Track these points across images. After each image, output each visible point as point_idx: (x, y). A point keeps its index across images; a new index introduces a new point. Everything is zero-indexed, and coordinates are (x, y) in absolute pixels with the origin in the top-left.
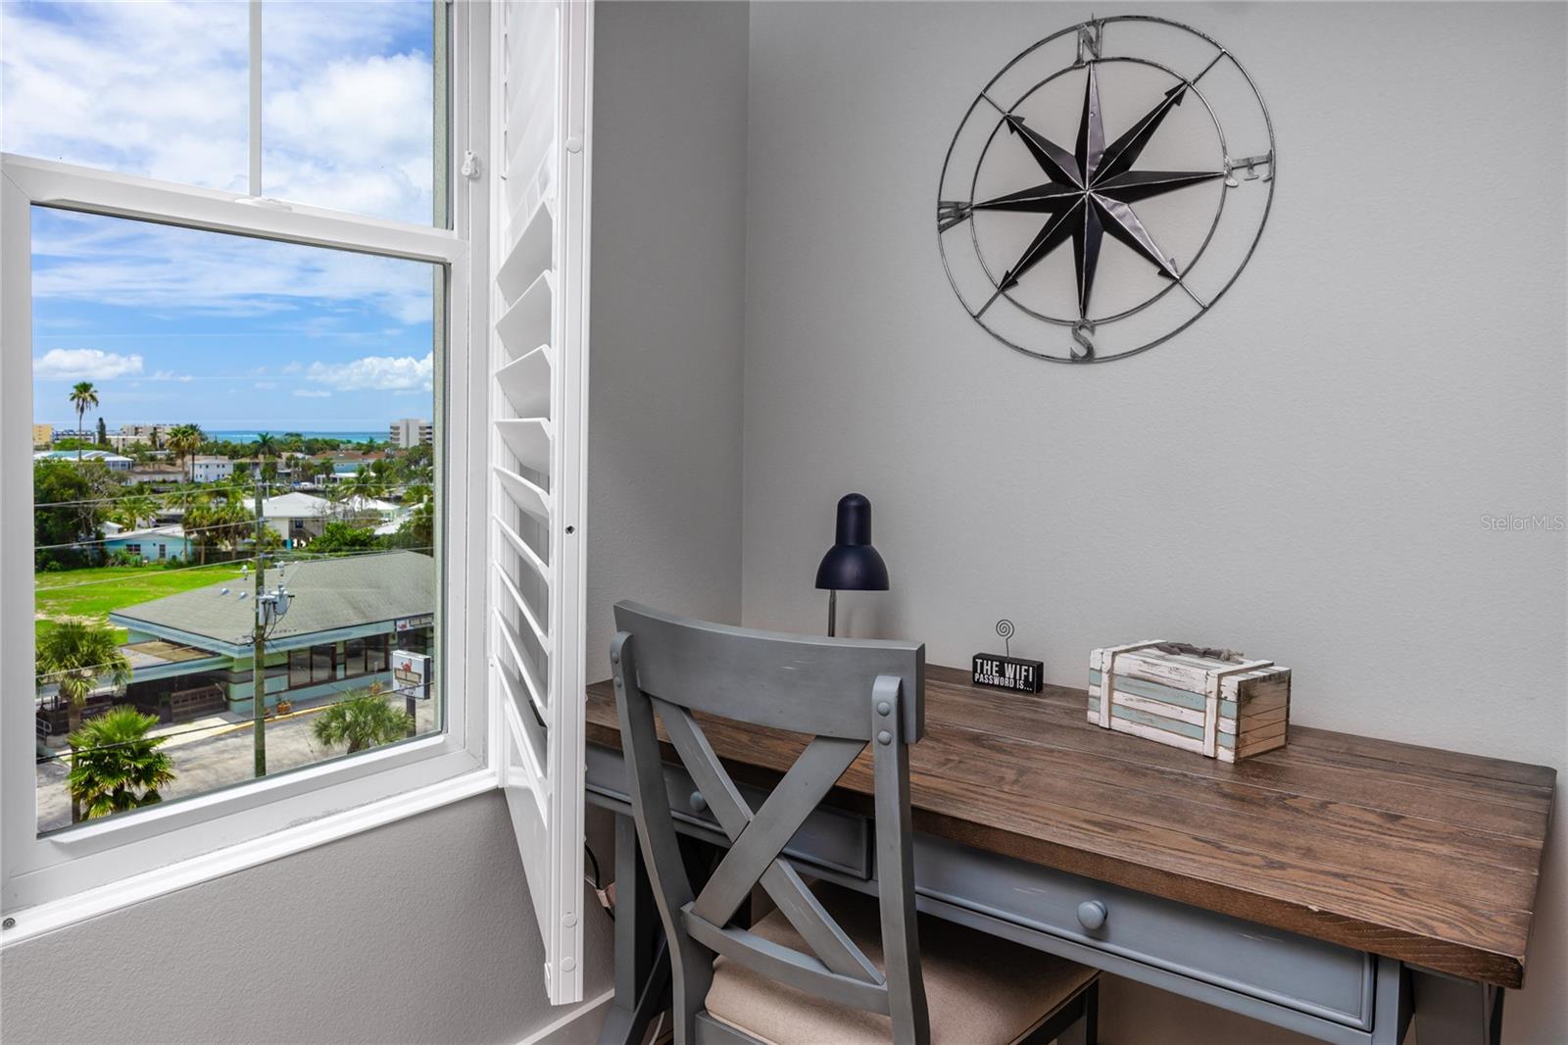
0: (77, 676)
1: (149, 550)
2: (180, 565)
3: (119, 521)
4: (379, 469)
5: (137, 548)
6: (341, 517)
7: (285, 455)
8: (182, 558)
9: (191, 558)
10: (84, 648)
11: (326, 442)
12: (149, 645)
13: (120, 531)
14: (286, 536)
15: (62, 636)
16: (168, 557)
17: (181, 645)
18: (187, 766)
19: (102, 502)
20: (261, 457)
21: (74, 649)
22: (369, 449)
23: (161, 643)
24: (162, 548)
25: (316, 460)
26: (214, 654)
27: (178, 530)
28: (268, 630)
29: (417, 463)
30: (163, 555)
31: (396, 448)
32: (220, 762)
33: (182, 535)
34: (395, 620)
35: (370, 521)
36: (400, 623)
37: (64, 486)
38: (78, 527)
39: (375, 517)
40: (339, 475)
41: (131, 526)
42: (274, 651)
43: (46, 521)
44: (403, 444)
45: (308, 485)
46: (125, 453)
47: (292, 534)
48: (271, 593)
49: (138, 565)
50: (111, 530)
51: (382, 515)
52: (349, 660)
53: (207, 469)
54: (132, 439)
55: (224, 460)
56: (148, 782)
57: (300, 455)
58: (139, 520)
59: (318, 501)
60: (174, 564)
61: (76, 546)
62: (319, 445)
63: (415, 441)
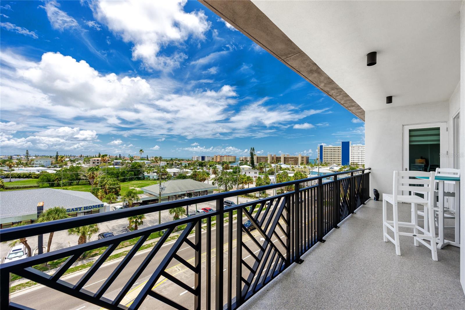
0: (131, 200)
1: (151, 177)
2: (156, 180)
3: (147, 172)
4: (189, 164)
5: (149, 177)
6: (181, 172)
7: (175, 162)
8: (156, 179)
9: (157, 179)
10: (132, 195)
11: (181, 159)
12: (146, 194)
13: (147, 174)
14: (172, 175)
15: (129, 193)
16: (154, 178)
17: (151, 194)
18: (150, 216)
19: (144, 169)
20: (171, 162)
21: (130, 195)
22: (188, 160)
23: (148, 194)
24: (153, 177)
25: (179, 163)
26: (156, 196)
27: (156, 174)
28: (161, 193)
29: (196, 163)
30: (153, 178)
31: (193, 161)
32: (156, 215)
33: (156, 175)
34: (186, 191)
35: (187, 173)
36: (187, 192)
37: (138, 166)
38: (140, 173)
39: (187, 172)
40: (183, 165)
41: (149, 173)
42: (162, 196)
43: (135, 172)
44: (194, 160)
45: (178, 167)
46: (150, 161)
47: (174, 175)
48: (162, 186)
49: (149, 180)
50: (146, 174)
51: (189, 172)
52: (179, 198)
53: (163, 164)
54: (152, 159)
55: (165, 162)
56: (141, 219)
57: (177, 162)
58: (151, 172)
59: (178, 169)
60: (155, 180)
61: (140, 176)
62: (180, 160)
63: (196, 160)
